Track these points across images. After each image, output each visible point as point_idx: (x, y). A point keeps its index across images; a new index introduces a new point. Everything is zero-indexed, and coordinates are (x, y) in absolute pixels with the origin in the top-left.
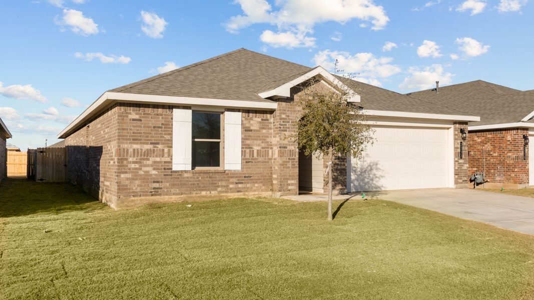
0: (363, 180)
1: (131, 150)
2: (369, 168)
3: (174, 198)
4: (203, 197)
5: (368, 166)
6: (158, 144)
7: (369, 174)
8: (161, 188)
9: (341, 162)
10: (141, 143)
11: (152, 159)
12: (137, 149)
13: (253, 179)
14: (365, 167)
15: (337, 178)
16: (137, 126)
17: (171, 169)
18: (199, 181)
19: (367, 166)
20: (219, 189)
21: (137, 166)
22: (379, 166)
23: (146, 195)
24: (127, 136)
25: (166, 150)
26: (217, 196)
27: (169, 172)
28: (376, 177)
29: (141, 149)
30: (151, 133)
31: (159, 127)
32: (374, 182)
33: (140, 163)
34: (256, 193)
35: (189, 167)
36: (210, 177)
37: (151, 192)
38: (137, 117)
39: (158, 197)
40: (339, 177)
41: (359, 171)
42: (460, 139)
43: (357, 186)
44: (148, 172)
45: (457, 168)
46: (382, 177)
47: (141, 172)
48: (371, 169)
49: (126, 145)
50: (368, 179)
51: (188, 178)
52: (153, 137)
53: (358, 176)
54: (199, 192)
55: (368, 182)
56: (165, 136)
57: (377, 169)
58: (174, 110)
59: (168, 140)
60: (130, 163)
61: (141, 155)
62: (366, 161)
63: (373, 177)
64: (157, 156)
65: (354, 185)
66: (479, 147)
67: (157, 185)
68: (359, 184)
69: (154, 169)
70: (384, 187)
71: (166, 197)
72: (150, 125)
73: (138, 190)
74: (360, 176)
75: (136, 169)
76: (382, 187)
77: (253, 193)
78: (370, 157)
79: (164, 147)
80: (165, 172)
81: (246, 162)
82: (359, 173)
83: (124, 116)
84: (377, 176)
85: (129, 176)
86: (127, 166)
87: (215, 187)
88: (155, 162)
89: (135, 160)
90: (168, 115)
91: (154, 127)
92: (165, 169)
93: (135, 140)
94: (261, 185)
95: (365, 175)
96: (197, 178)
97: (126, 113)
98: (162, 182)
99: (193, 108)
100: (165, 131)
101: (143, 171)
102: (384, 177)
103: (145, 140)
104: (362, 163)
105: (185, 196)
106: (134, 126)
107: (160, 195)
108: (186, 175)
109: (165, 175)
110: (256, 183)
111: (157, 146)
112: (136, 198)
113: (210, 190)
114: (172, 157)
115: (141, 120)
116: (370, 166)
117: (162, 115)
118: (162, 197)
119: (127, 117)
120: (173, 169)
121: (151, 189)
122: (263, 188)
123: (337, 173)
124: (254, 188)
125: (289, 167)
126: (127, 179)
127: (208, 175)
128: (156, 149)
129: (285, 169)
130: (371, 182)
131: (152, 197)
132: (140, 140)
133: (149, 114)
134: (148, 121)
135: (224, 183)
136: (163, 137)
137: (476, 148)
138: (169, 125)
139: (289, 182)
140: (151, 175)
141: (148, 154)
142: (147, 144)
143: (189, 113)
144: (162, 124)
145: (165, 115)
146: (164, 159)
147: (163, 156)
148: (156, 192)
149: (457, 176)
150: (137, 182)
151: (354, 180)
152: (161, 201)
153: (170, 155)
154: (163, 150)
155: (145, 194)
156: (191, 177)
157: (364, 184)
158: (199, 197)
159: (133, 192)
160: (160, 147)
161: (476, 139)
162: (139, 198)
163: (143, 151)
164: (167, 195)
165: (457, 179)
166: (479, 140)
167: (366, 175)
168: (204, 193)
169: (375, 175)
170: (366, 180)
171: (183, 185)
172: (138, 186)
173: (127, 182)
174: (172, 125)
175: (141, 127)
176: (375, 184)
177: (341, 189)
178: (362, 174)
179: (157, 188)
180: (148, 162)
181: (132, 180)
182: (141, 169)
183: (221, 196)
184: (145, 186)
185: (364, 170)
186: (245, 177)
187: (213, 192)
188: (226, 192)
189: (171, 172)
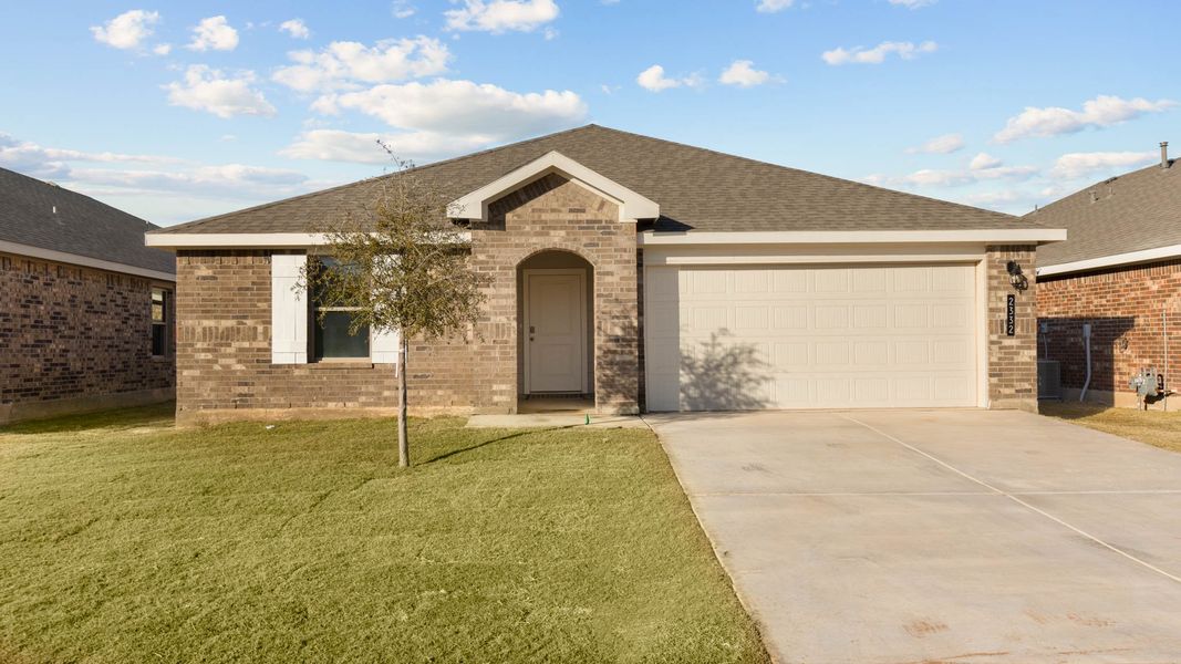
0: (712, 386)
1: (199, 330)
2: (730, 360)
3: (276, 413)
4: (330, 412)
5: (727, 355)
6: (245, 317)
7: (729, 373)
8: (252, 395)
9: (622, 346)
10: (216, 318)
11: (236, 345)
12: (210, 328)
13: (432, 381)
14: (718, 358)
15: (613, 380)
16: (209, 289)
17: (270, 361)
18: (323, 383)
19: (723, 354)
20: (363, 399)
21: (210, 356)
22: (756, 355)
23: (226, 407)
24: (192, 306)
25: (260, 329)
26: (359, 412)
27: (265, 367)
28: (750, 380)
29: (217, 328)
30: (233, 300)
31: (247, 289)
32: (744, 391)
33: (216, 351)
34: (439, 408)
35: (303, 359)
36: (343, 377)
37: (235, 401)
38: (209, 273)
39: (246, 410)
40: (617, 378)
41: (702, 367)
42: (1005, 289)
43: (695, 398)
44: (228, 366)
45: (994, 360)
46: (766, 379)
47: (217, 367)
48: (735, 362)
49: (190, 322)
50: (726, 383)
51: (301, 377)
52: (237, 306)
53: (699, 376)
54: (323, 404)
55: (726, 391)
56: (259, 304)
57: (752, 362)
58: (274, 257)
59: (264, 311)
60: (198, 351)
61: (217, 338)
62: (720, 344)
63: (740, 380)
64: (243, 340)
65: (688, 396)
66: (1156, 306)
67: (245, 390)
68: (702, 395)
69: (239, 362)
70: (772, 403)
71: (262, 410)
72: (232, 286)
73: (211, 397)
74: (705, 377)
75: (209, 361)
76: (767, 401)
77: (433, 408)
78: (733, 335)
79: (257, 323)
80: (259, 367)
81: (418, 348)
82: (702, 370)
83: (189, 273)
84: (752, 376)
85: (197, 373)
86: (193, 356)
87: (354, 396)
88: (241, 350)
89: (205, 346)
90: (263, 267)
91: (240, 289)
92: (258, 361)
93: (207, 313)
94: (450, 392)
95: (718, 376)
96: (320, 377)
97: (192, 267)
98: (253, 384)
99: (310, 252)
100: (258, 295)
101: (221, 366)
102: (773, 379)
103: (223, 311)
104: (710, 348)
105: (296, 409)
106: (203, 289)
107: (250, 406)
108: (297, 372)
109: (258, 372)
110: (440, 388)
111: (244, 321)
112: (209, 411)
113: (344, 400)
114: (271, 340)
115: (215, 278)
116: (731, 354)
117: (253, 267)
118: (255, 410)
119: (193, 273)
120: (273, 362)
121: (235, 395)
122: (455, 398)
123: (611, 369)
124: (435, 399)
125: (494, 358)
126: (194, 378)
127: (339, 373)
128: (241, 326)
129: (485, 362)
130: (734, 390)
131: (238, 410)
132: (214, 311)
133: (229, 267)
134: (229, 279)
135: (371, 388)
136: (255, 306)
137: (1148, 307)
138: (264, 283)
139: (495, 387)
140: (235, 371)
141: (227, 336)
142: (226, 318)
143: (302, 260)
144: (253, 283)
145: (258, 267)
146: (256, 345)
147: (255, 338)
148: (244, 401)
149: (995, 380)
150: (211, 384)
151: (686, 385)
152: (253, 417)
153: (267, 336)
154: (255, 329)
155: (224, 404)
156: (307, 377)
157: (714, 395)
158: (323, 412)
159: (204, 401)
160: (250, 322)
161: (1149, 283)
162: (214, 411)
163: (220, 331)
164: (262, 407)
165: (997, 385)
166: (1155, 287)
167: (723, 374)
168: (331, 405)
169: (745, 374)
170: (721, 386)
171: (291, 389)
172: (211, 390)
173: (194, 384)
174: (271, 283)
175: (214, 289)
176: (744, 395)
177: (623, 405)
178: (711, 373)
179: (245, 395)
180: (229, 350)
181: (201, 380)
182: (216, 362)
183: (366, 412)
184: (224, 390)
185: (715, 363)
186: (415, 377)
187: (349, 404)
188: (376, 405)
189: (270, 367)
